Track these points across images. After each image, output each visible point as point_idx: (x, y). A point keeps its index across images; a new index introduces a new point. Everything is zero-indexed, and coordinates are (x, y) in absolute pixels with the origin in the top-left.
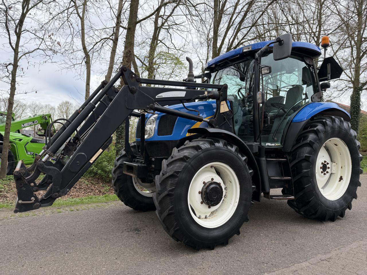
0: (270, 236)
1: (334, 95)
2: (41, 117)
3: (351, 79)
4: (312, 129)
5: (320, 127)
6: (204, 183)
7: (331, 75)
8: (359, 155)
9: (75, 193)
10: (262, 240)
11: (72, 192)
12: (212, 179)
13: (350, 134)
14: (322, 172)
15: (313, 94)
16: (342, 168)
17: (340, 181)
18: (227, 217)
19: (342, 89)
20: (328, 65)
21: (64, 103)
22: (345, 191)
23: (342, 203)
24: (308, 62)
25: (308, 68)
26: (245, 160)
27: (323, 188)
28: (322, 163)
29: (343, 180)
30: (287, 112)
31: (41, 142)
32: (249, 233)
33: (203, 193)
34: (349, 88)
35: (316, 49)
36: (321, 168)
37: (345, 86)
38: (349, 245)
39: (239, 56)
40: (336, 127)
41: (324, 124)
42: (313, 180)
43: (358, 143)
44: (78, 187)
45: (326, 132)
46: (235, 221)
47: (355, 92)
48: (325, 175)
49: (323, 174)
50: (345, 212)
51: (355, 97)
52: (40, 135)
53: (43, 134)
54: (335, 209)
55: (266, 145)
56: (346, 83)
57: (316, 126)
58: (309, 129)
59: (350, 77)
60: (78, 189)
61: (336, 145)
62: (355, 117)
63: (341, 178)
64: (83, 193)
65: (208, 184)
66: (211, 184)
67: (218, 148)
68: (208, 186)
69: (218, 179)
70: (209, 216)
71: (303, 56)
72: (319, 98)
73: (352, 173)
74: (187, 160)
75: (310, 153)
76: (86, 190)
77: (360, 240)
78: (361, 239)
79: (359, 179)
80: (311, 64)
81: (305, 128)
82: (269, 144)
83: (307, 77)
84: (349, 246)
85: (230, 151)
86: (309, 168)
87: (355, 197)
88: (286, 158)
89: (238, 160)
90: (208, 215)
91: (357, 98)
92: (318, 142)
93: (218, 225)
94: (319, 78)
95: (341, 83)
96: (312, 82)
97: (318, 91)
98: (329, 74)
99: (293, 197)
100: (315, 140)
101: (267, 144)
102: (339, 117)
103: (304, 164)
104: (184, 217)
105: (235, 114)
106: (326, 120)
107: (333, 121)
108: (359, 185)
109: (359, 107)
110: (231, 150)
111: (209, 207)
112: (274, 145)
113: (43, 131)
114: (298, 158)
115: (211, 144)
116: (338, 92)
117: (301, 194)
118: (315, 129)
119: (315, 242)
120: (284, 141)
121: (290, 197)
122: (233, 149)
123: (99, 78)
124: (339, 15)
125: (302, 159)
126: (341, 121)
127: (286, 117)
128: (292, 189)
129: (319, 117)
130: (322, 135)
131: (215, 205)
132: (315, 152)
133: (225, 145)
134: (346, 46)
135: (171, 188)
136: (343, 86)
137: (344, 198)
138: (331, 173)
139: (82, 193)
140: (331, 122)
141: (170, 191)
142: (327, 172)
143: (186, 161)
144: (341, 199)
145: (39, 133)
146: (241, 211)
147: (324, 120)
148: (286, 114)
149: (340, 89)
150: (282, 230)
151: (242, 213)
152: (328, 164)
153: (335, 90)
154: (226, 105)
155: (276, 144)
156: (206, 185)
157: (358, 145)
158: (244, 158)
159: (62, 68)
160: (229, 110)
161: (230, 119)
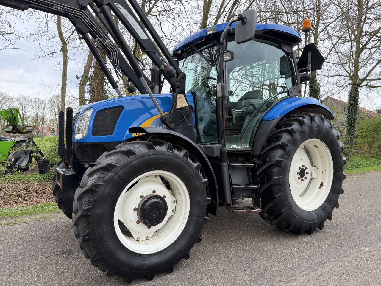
0: (230, 256)
1: (334, 91)
2: (6, 111)
3: (350, 74)
4: (286, 128)
5: (295, 126)
6: (142, 197)
7: (311, 65)
8: (342, 158)
9: (35, 199)
10: (218, 264)
11: (33, 198)
12: (154, 192)
13: (332, 134)
14: (299, 178)
15: (291, 87)
16: (323, 173)
17: (320, 188)
18: (172, 237)
19: (342, 85)
20: (309, 53)
21: (55, 96)
22: (325, 200)
23: (320, 213)
24: (286, 50)
25: (286, 56)
26: (197, 167)
27: (301, 196)
28: (300, 168)
29: (323, 187)
30: (258, 109)
31: (3, 140)
32: (207, 252)
33: (139, 210)
34: (348, 84)
35: (296, 34)
36: (298, 173)
37: (345, 83)
38: (320, 267)
39: (204, 40)
40: (316, 126)
41: (301, 123)
42: (285, 189)
43: (341, 145)
44: (40, 192)
45: (302, 132)
46: (183, 242)
47: (353, 89)
48: (303, 182)
49: (300, 180)
50: (323, 224)
51: (353, 93)
52: (7, 132)
53: (11, 130)
54: (312, 221)
55: (231, 147)
56: (345, 80)
57: (291, 125)
58: (283, 129)
59: (348, 73)
60: (40, 194)
61: (316, 147)
62: (353, 114)
63: (322, 185)
64: (46, 198)
65: (146, 199)
66: (150, 198)
67: (160, 153)
68: (146, 202)
69: (162, 191)
70: (152, 237)
71: (280, 42)
72: (297, 92)
73: (333, 179)
74: (112, 169)
75: (282, 157)
76: (50, 195)
77: (335, 260)
78: (337, 258)
79: (341, 186)
80: (290, 52)
81: (278, 126)
82: (235, 146)
83: (286, 67)
84: (320, 269)
85: (177, 157)
86: (281, 174)
87: (337, 205)
88: (254, 163)
89: (188, 166)
90: (150, 236)
91: (355, 95)
92: (292, 144)
93: (159, 249)
94: (299, 69)
95: (341, 79)
96: (290, 73)
97: (297, 84)
98: (309, 64)
99: (260, 210)
100: (289, 141)
101: (232, 146)
102: (319, 115)
103: (275, 170)
104: (108, 243)
105: (200, 110)
106: (303, 117)
107: (312, 119)
108: (342, 192)
109: (357, 104)
110: (177, 155)
111: (149, 227)
112: (241, 147)
113: (11, 127)
114: (268, 162)
115: (150, 147)
116: (337, 89)
117: (271, 204)
118: (290, 128)
119: (281, 264)
120: (253, 143)
121: (256, 209)
122: (181, 154)
123: (81, 69)
124: (339, 6)
125: (272, 164)
126: (322, 119)
127: (257, 114)
128: (259, 199)
129: (296, 115)
130: (297, 136)
131: (156, 225)
132: (289, 156)
133: (169, 148)
134: (347, 40)
135: (88, 207)
136: (343, 82)
137: (323, 207)
138: (311, 179)
139: (44, 199)
140: (310, 120)
141: (86, 211)
142: (306, 178)
143: (110, 171)
144: (320, 209)
145: (7, 129)
146: (191, 230)
147: (301, 118)
148: (257, 110)
149: (339, 85)
150: (247, 248)
151: (192, 232)
152: (306, 168)
153: (335, 86)
154: (184, 98)
155: (243, 147)
156: (144, 200)
157: (341, 147)
158: (196, 165)
159: (38, 57)
160: (187, 105)
161: (190, 116)
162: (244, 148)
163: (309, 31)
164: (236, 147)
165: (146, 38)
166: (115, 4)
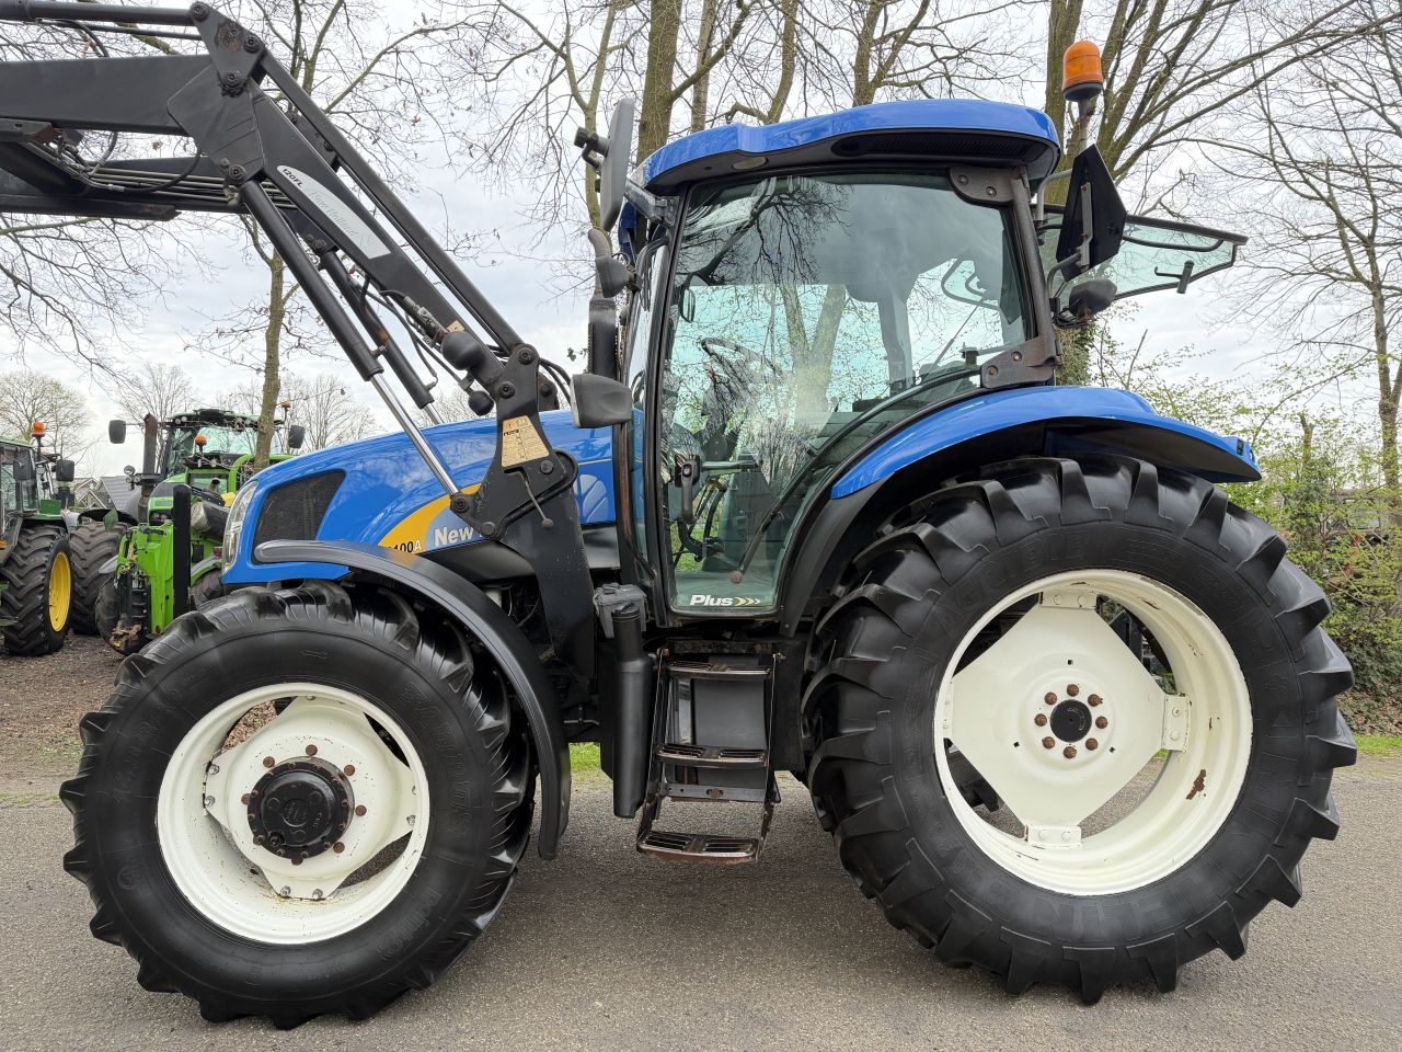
6: (266, 765)
7: (1091, 242)
12: (312, 750)
14: (1049, 744)
16: (1210, 725)
17: (1190, 797)
20: (1085, 190)
22: (1191, 856)
24: (979, 195)
26: (456, 676)
28: (1051, 698)
29: (1203, 792)
36: (1040, 721)
42: (898, 784)
48: (1077, 760)
49: (1057, 750)
54: (1081, 940)
55: (692, 604)
61: (1150, 605)
63: (1199, 783)
67: (298, 627)
69: (340, 751)
71: (945, 166)
72: (1036, 366)
73: (1250, 761)
74: (145, 671)
82: (708, 600)
89: (413, 674)
90: (327, 889)
92: (931, 596)
98: (1087, 237)
101: (695, 597)
111: (297, 861)
112: (730, 603)
115: (266, 608)
125: (828, 673)
133: (339, 612)
137: (1173, 889)
140: (1057, 491)
142: (1093, 745)
143: (139, 678)
144: (1151, 894)
152: (1096, 701)
154: (533, 431)
155: (742, 602)
160: (547, 454)
161: (561, 492)
162: (743, 606)
163: (1095, 92)
164: (712, 604)
165: (384, 251)
166: (281, 169)
